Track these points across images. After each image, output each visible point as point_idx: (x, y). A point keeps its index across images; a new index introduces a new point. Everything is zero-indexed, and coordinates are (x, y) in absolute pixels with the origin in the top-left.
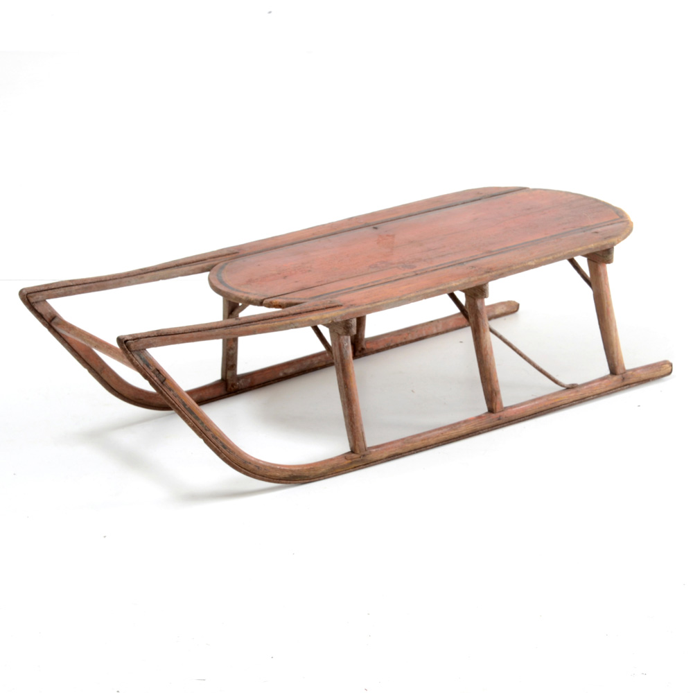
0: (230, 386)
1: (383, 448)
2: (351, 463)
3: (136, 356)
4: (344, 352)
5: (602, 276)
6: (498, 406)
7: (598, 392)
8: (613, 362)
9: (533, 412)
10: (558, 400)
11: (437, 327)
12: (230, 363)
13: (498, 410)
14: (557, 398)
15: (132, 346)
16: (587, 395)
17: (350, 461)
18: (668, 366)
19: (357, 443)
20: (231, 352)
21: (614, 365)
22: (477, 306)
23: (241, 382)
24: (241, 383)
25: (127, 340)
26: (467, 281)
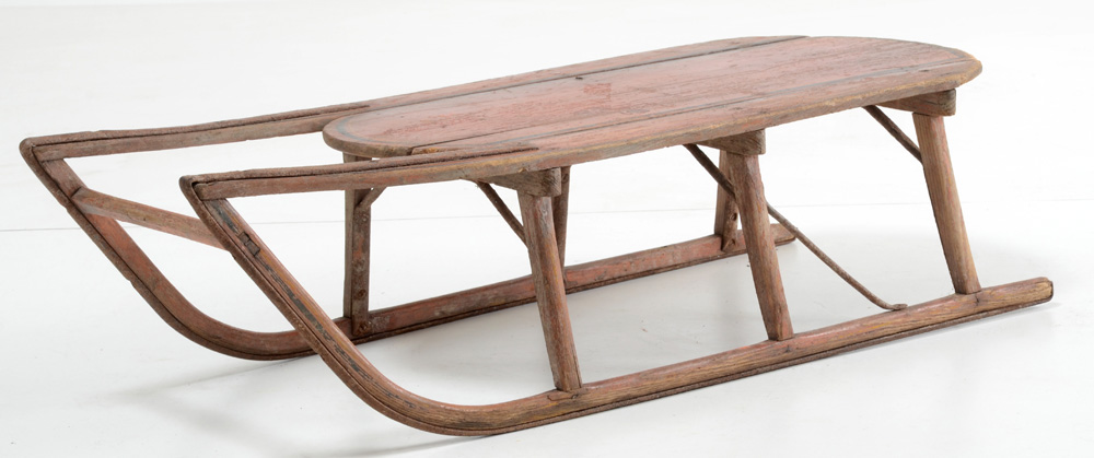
0: (357, 327)
1: (608, 385)
2: (558, 406)
3: (211, 209)
4: (542, 226)
5: (938, 137)
6: (784, 330)
7: (940, 319)
8: (961, 273)
9: (839, 343)
10: (877, 327)
11: (673, 255)
12: (358, 288)
13: (785, 336)
14: (875, 324)
15: (204, 191)
16: (922, 322)
17: (555, 403)
18: (1046, 285)
19: (566, 373)
20: (359, 269)
21: (962, 278)
22: (747, 169)
23: (374, 321)
24: (375, 324)
25: (196, 183)
26: (732, 123)
